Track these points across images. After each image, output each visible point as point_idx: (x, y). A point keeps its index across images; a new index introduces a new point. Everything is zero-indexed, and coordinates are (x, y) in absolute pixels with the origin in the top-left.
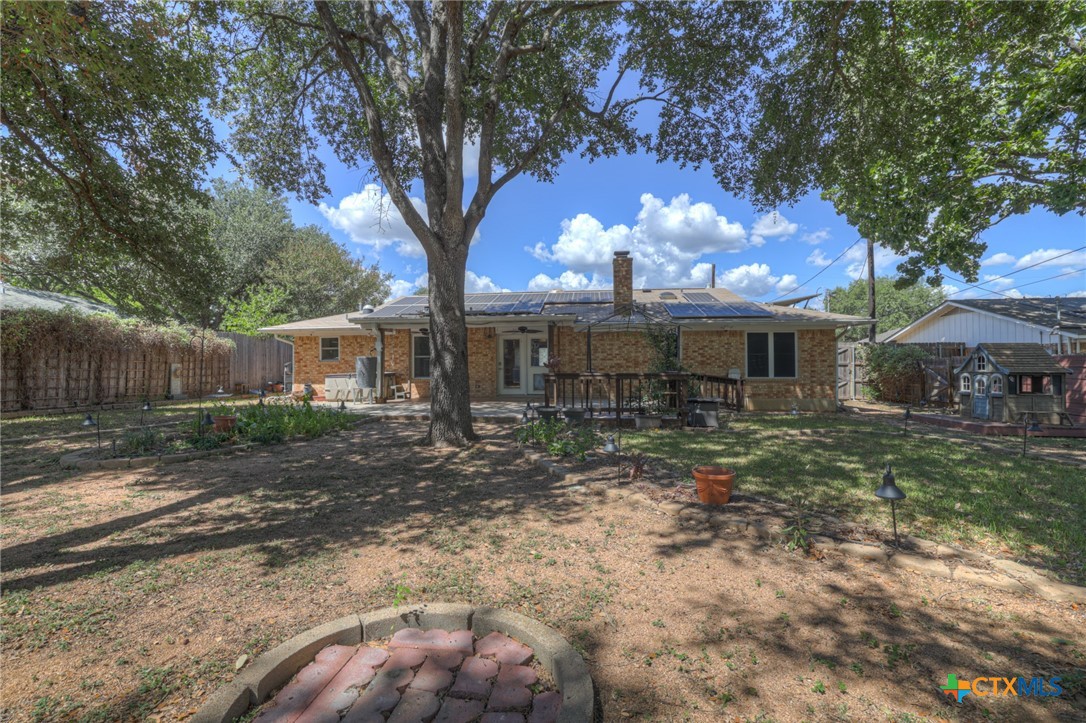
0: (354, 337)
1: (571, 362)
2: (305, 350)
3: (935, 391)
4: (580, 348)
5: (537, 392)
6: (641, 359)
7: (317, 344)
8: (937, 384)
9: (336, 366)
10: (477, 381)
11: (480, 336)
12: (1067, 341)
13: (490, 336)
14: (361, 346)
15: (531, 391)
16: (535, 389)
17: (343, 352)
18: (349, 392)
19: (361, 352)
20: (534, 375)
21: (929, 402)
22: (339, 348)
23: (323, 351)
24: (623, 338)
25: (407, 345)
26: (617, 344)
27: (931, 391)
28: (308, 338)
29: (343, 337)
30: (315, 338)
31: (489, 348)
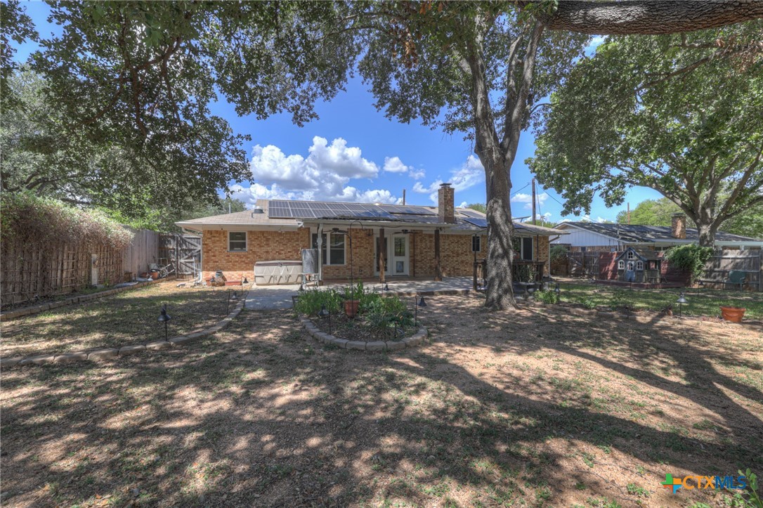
0: (261, 232)
1: (421, 253)
2: (214, 242)
3: (574, 269)
4: (426, 244)
5: (398, 274)
6: (460, 252)
7: (226, 237)
8: (575, 265)
9: (245, 256)
10: (360, 267)
11: (362, 234)
12: (621, 245)
13: (369, 235)
14: (268, 240)
15: (395, 273)
16: (398, 271)
17: (251, 245)
18: (281, 277)
19: (267, 245)
20: (397, 262)
21: (571, 274)
22: (247, 241)
23: (230, 243)
24: (451, 239)
25: (307, 239)
26: (448, 242)
27: (571, 269)
28: (217, 232)
29: (251, 232)
30: (224, 232)
31: (368, 243)
